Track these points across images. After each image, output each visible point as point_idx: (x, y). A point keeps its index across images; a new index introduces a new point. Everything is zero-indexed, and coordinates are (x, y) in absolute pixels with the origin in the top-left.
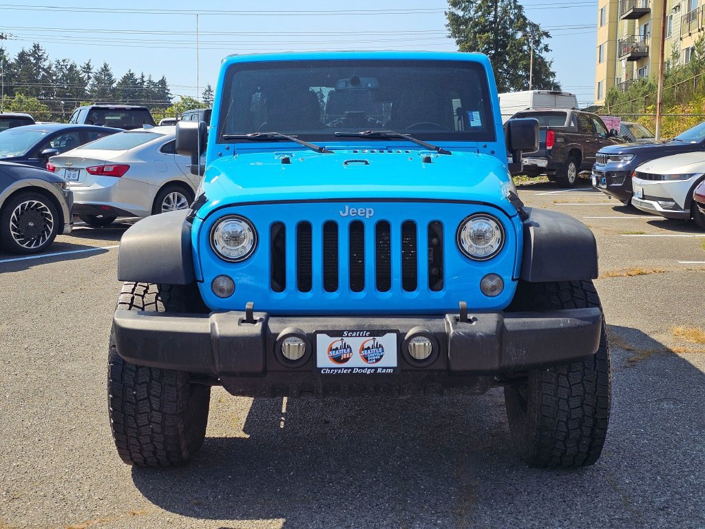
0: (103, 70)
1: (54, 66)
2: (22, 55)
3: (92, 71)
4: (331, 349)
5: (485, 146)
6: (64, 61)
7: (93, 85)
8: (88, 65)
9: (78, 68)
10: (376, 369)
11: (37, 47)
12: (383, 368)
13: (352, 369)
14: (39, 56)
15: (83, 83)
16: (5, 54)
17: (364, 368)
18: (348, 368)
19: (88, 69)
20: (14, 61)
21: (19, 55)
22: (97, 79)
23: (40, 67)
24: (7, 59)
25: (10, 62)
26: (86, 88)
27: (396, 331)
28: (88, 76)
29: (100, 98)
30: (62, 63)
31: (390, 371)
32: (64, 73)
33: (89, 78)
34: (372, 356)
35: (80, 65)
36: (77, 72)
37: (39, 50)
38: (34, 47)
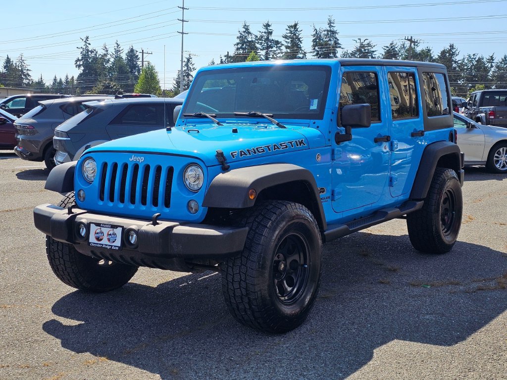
0: (503, 60)
1: (466, 59)
2: (443, 53)
3: (494, 61)
4: (96, 233)
5: (314, 123)
6: (474, 55)
7: (494, 72)
8: (492, 57)
9: (485, 60)
10: (112, 246)
11: (452, 46)
12: (115, 246)
13: (102, 245)
14: (453, 52)
15: (486, 70)
16: (431, 52)
17: (107, 245)
18: (101, 244)
19: (491, 59)
20: (437, 57)
21: (442, 52)
22: (498, 67)
23: (453, 61)
24: (432, 55)
25: (434, 58)
26: (489, 74)
27: (122, 227)
28: (491, 65)
29: (498, 81)
30: (473, 57)
31: (117, 248)
32: (473, 63)
33: (492, 66)
34: (112, 240)
35: (486, 57)
36: (484, 63)
37: (453, 48)
38: (450, 46)
